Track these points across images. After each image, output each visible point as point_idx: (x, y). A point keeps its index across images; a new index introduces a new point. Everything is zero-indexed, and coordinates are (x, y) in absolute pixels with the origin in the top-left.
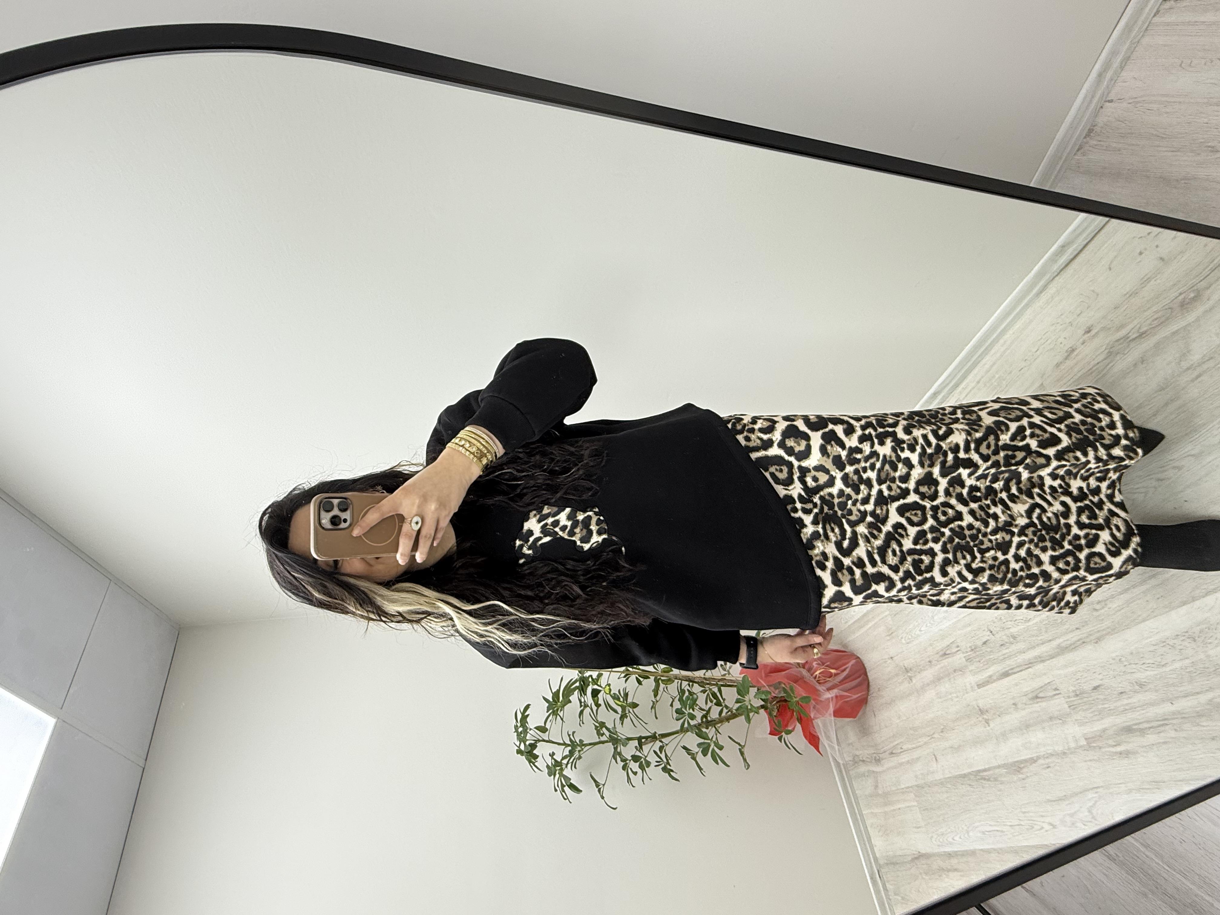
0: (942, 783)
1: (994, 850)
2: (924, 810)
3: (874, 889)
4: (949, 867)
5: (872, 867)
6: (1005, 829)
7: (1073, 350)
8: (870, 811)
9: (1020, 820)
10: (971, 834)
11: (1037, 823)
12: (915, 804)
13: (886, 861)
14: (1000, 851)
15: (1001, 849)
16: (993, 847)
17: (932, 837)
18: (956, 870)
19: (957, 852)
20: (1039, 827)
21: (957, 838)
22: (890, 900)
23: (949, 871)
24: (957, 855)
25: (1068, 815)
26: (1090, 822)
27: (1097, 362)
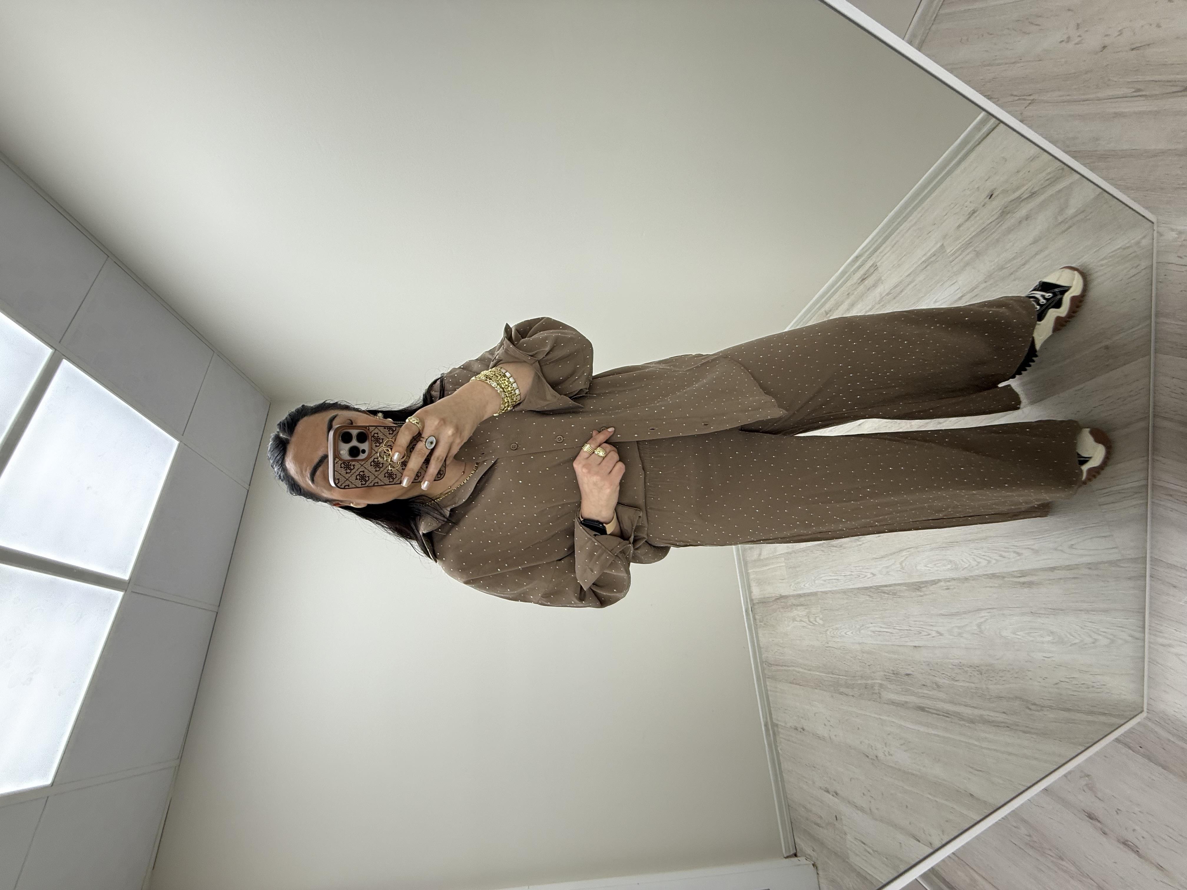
0: (804, 551)
1: (830, 591)
2: (789, 568)
3: (747, 619)
4: (798, 604)
5: (747, 605)
6: (840, 578)
7: (974, 212)
8: (752, 570)
9: (852, 572)
10: (816, 582)
11: (862, 573)
12: (784, 564)
13: (757, 602)
14: (834, 592)
15: (833, 591)
16: (830, 589)
17: (791, 585)
18: (802, 605)
19: (805, 593)
20: (863, 576)
21: (807, 585)
22: (757, 625)
23: (798, 606)
24: (805, 596)
25: (886, 567)
26: (900, 571)
27: (989, 222)
